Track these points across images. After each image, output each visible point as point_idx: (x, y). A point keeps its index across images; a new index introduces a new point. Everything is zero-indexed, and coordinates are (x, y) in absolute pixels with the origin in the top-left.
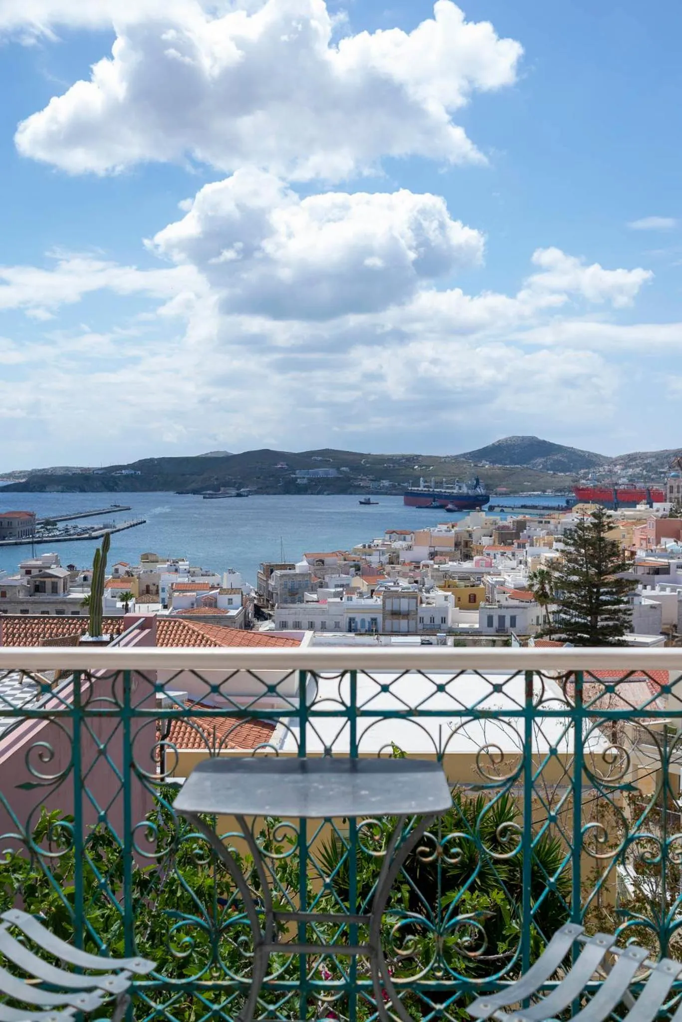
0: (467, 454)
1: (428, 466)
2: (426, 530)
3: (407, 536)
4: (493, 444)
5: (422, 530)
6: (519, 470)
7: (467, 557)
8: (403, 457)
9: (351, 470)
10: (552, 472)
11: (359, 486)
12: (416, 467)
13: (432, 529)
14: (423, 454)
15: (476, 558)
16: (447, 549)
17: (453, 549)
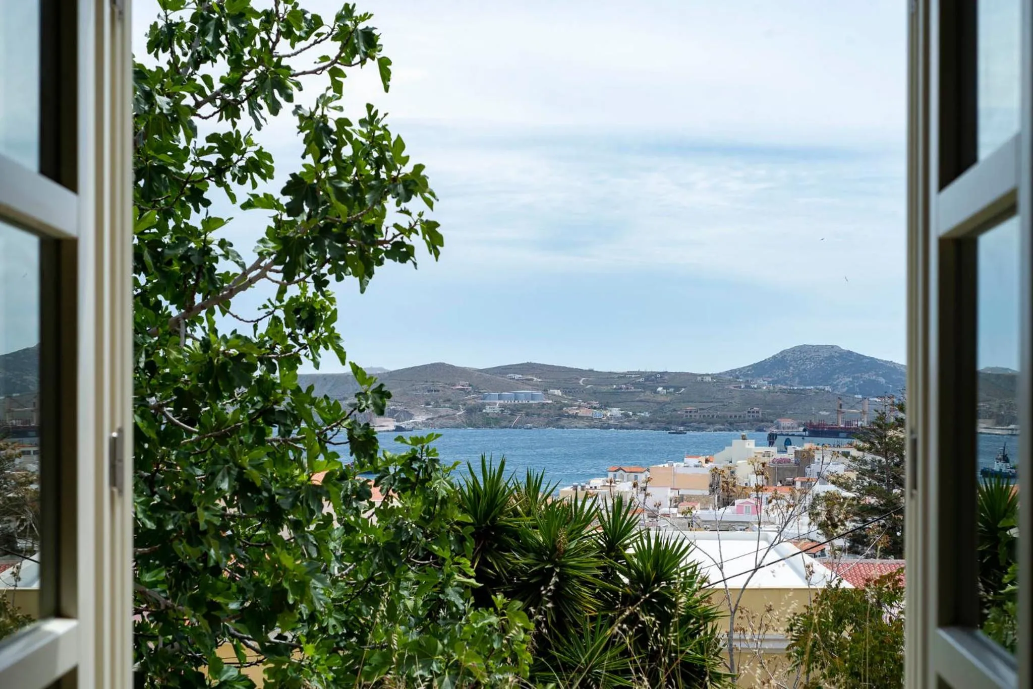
0: (735, 370)
1: (677, 389)
2: (666, 465)
3: (639, 475)
4: (774, 357)
5: (661, 466)
6: (812, 394)
7: (726, 502)
8: (641, 374)
9: (565, 393)
10: (860, 396)
11: (575, 416)
12: (660, 389)
13: (675, 465)
14: (669, 371)
15: (737, 502)
16: (698, 492)
17: (707, 493)
